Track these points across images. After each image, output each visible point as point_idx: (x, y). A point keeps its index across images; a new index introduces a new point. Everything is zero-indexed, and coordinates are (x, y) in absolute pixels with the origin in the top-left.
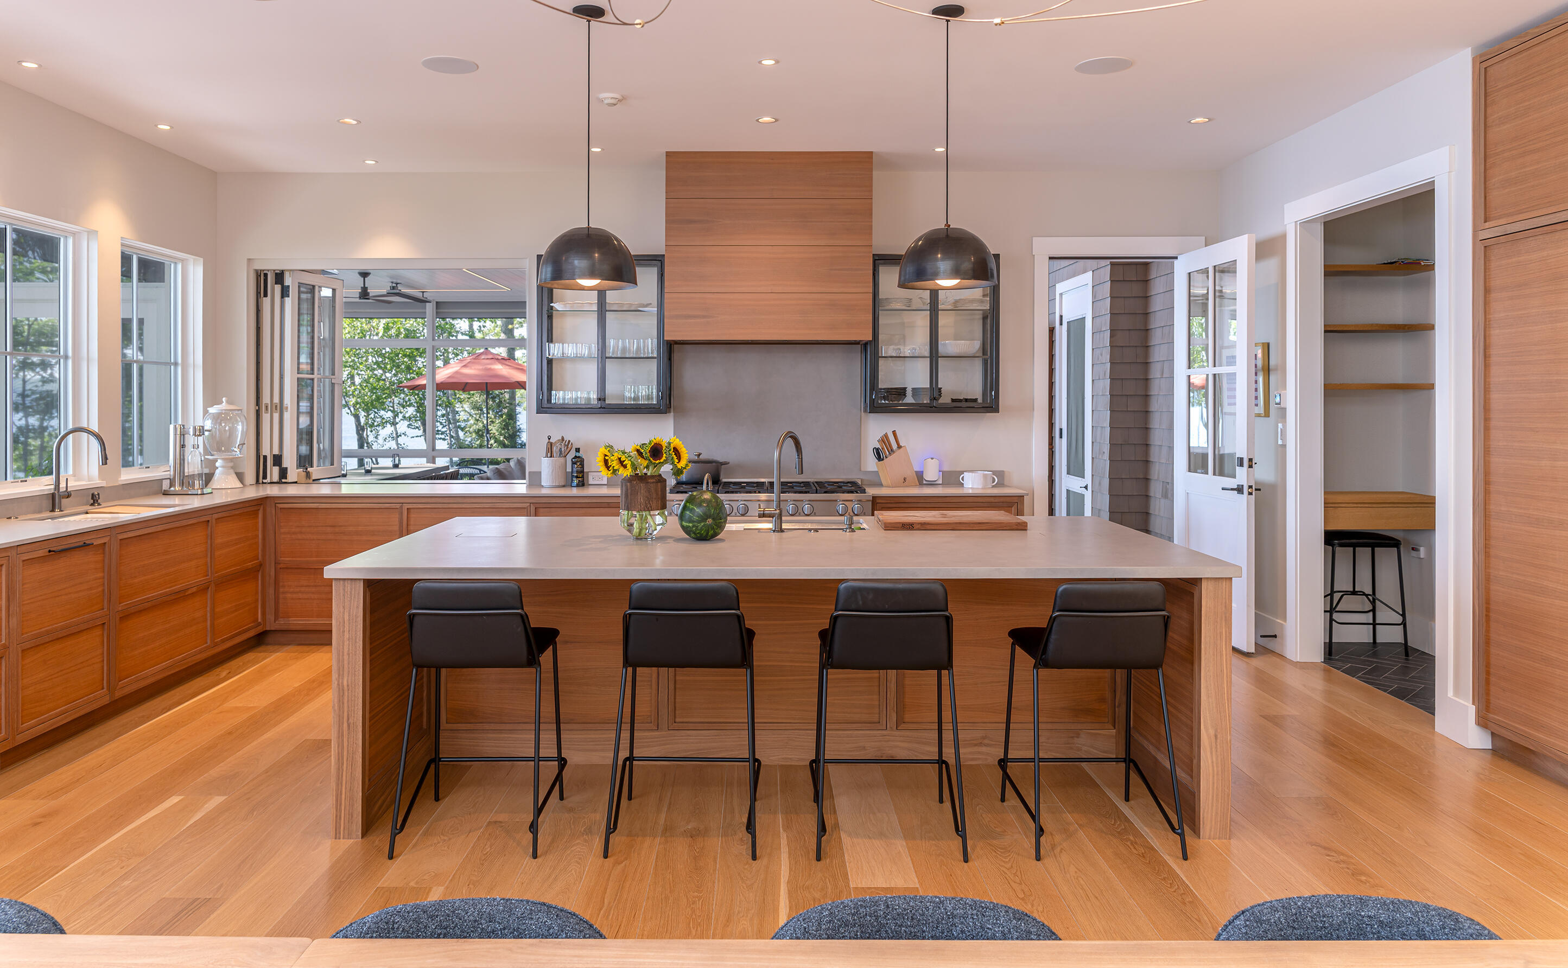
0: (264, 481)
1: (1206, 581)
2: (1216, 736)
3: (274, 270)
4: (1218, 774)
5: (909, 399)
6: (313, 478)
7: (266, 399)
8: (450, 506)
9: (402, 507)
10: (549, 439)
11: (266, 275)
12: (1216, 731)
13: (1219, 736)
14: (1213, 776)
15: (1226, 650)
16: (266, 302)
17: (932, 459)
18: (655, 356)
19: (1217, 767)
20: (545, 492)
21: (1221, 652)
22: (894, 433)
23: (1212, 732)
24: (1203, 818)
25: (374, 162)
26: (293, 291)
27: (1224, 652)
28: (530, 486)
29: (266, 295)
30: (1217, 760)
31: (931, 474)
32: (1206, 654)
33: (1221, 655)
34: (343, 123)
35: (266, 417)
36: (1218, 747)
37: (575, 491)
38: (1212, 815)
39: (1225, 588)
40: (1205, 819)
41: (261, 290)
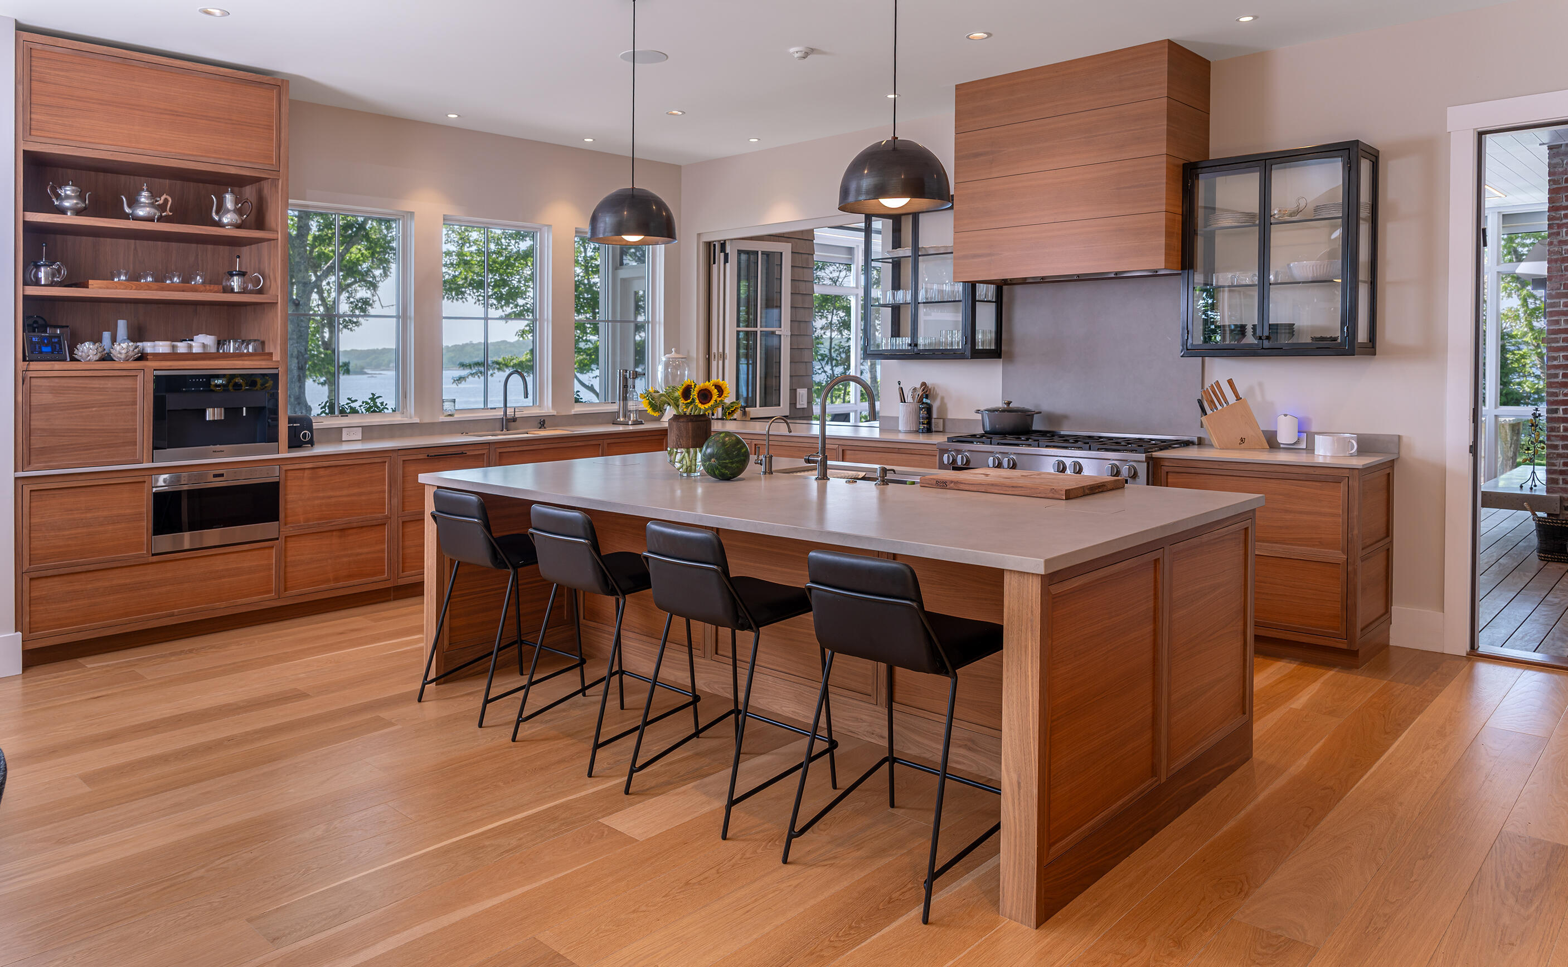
0: (713, 417)
1: (1008, 573)
2: (1019, 783)
3: (720, 241)
4: (1021, 836)
5: (1250, 339)
6: (752, 416)
7: (714, 350)
8: (784, 444)
9: (751, 442)
10: (899, 384)
11: (714, 245)
12: (1019, 776)
13: (1022, 785)
14: (1016, 837)
15: (1032, 671)
16: (715, 267)
17: (1286, 415)
18: (994, 300)
19: (1020, 826)
20: (901, 437)
21: (1025, 672)
22: (1230, 382)
23: (1014, 776)
24: (1003, 888)
25: (756, 140)
26: (733, 258)
27: (1030, 673)
28: (882, 430)
29: (714, 263)
30: (1020, 815)
31: (1286, 435)
32: (1008, 670)
33: (1027, 676)
34: (671, 114)
35: (714, 364)
36: (1022, 798)
37: (922, 438)
38: (1013, 887)
39: (1032, 586)
40: (1005, 891)
41: (710, 260)
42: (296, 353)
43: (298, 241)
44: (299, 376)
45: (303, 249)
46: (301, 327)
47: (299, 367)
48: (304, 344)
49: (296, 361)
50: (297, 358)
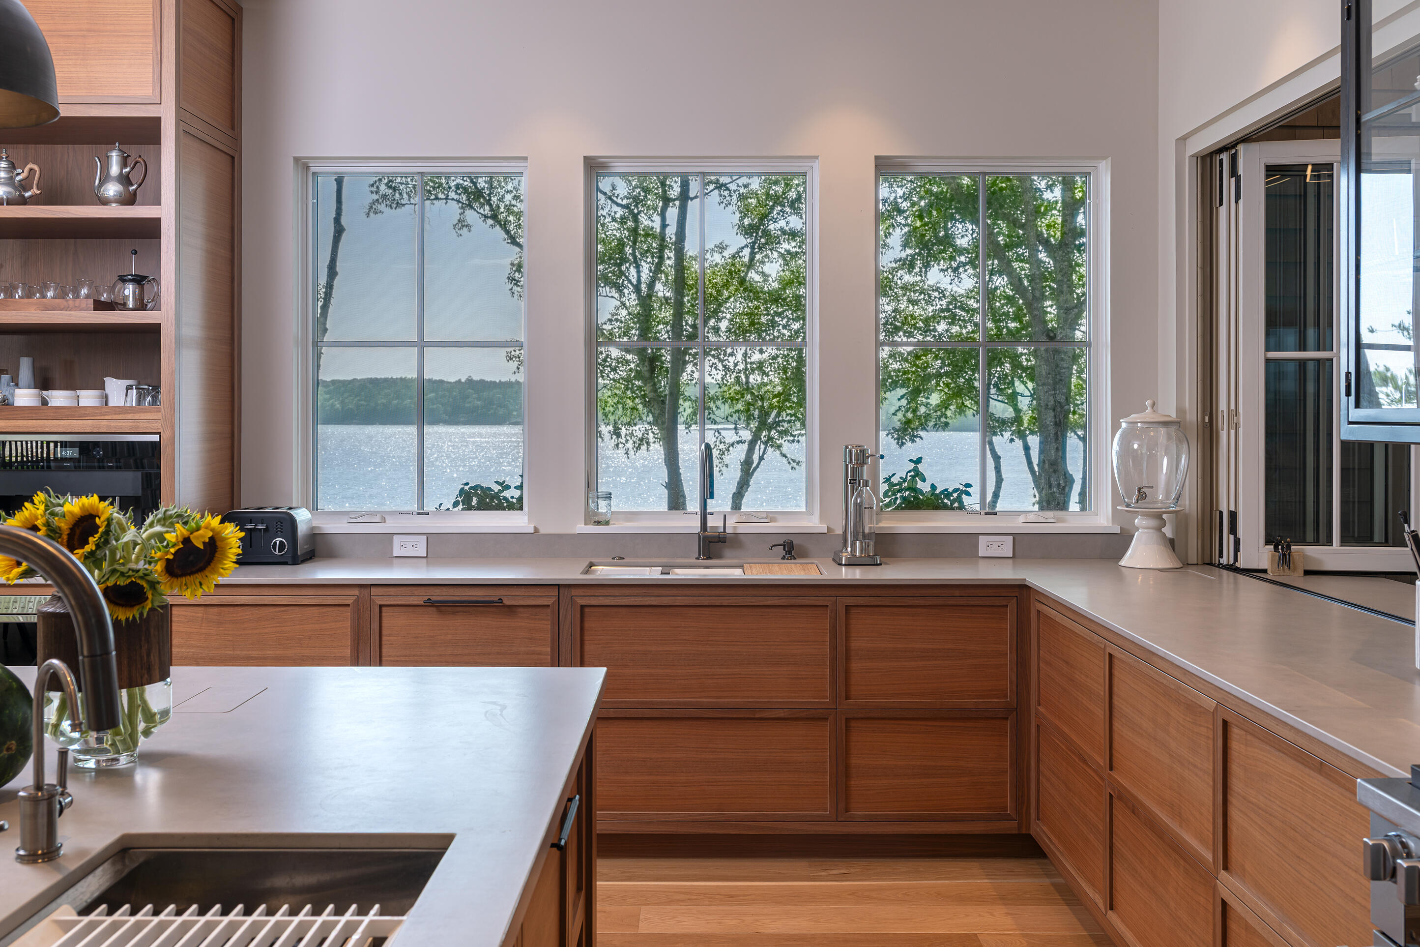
3: (1225, 149)
7: (1222, 403)
11: (1221, 162)
16: (1222, 213)
26: (1250, 185)
29: (1221, 203)
35: (1222, 438)
42: (1052, 403)
43: (1061, 253)
44: (1056, 434)
45: (1066, 263)
46: (1061, 368)
47: (1056, 422)
48: (1065, 391)
49: (1052, 414)
50: (1054, 410)
